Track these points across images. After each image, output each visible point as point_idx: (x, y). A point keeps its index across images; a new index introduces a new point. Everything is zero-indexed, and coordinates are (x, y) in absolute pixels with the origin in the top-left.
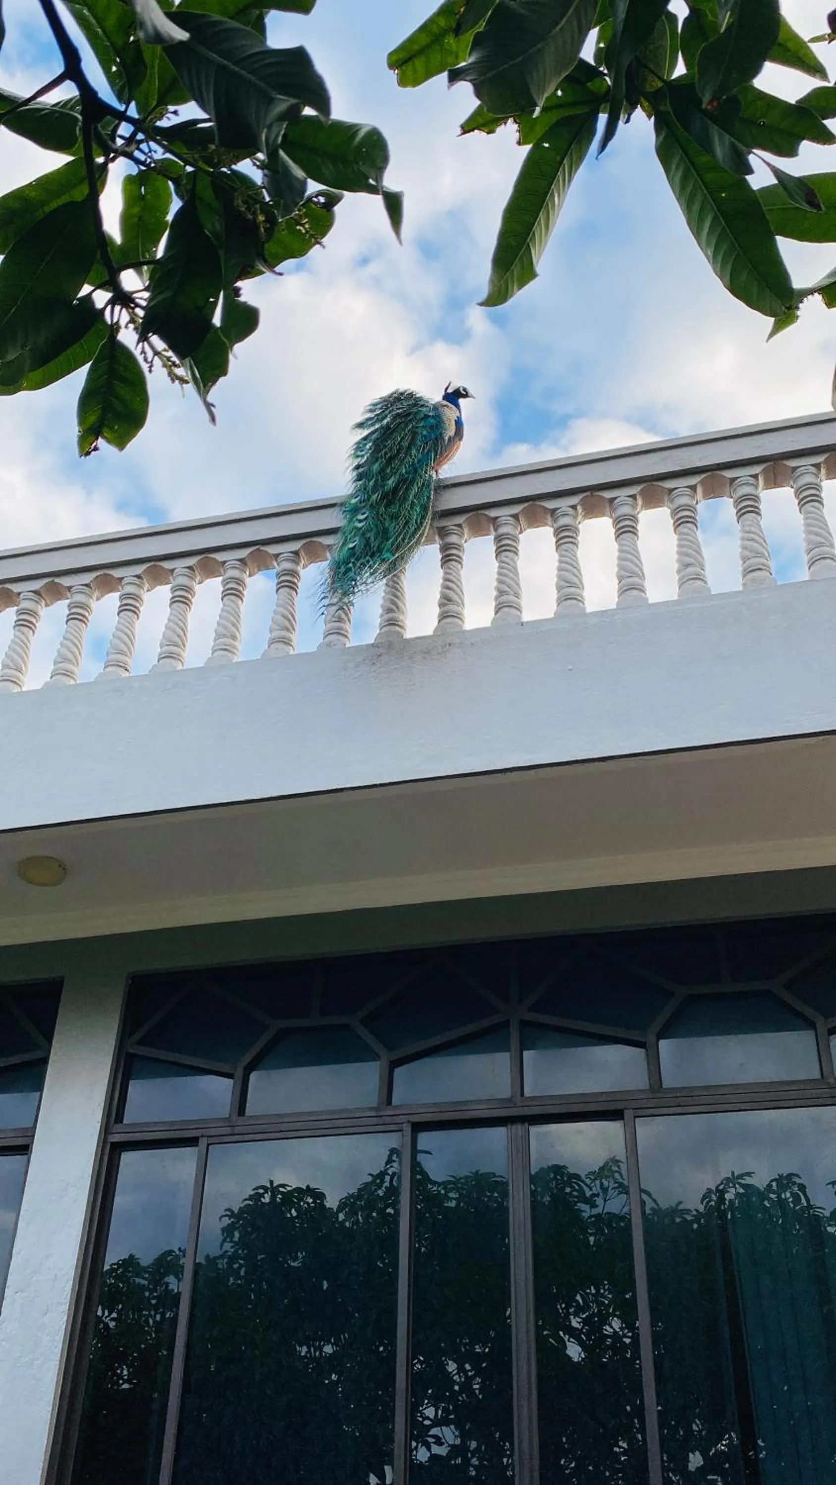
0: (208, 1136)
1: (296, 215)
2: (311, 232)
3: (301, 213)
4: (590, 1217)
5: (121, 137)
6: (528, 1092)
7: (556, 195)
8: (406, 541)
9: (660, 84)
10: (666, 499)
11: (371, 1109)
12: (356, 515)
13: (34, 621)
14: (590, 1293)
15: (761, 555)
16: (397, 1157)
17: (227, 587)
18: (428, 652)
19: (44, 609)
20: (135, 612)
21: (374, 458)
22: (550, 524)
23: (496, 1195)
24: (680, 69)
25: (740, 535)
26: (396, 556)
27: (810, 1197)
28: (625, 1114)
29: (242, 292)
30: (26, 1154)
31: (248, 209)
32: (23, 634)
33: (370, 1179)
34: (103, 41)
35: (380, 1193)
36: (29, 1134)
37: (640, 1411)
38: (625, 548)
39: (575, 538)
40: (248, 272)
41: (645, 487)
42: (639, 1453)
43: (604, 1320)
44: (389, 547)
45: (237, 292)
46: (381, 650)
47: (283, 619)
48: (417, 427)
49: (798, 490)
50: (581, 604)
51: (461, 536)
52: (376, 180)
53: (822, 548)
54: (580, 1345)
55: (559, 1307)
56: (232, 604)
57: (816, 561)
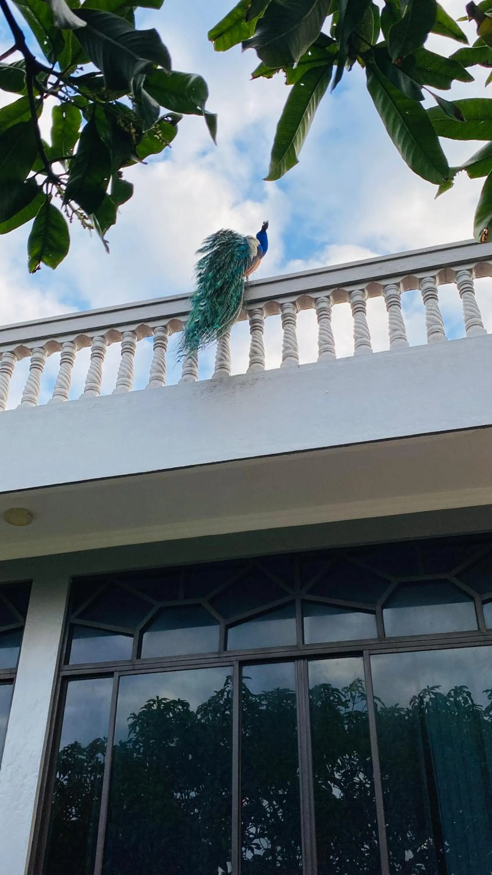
0: (120, 671)
1: (153, 128)
2: (163, 139)
3: (157, 127)
4: (346, 713)
5: (50, 83)
6: (306, 642)
7: (309, 114)
8: (228, 318)
9: (369, 48)
10: (382, 290)
11: (215, 653)
12: (199, 303)
13: (11, 369)
14: (346, 758)
15: (438, 323)
16: (231, 681)
17: (124, 348)
18: (243, 384)
19: (17, 362)
20: (70, 363)
21: (210, 269)
22: (314, 307)
23: (289, 702)
24: (381, 38)
25: (426, 311)
26: (222, 326)
27: (473, 699)
28: (364, 653)
29: (123, 174)
30: (13, 684)
31: (126, 125)
32: (4, 377)
33: (215, 694)
34: (38, 26)
35: (221, 702)
36: (14, 672)
37: (375, 827)
38: (358, 320)
39: (329, 315)
40: (127, 162)
41: (369, 284)
42: (375, 850)
43: (355, 773)
44: (218, 321)
45: (120, 174)
46: (216, 383)
47: (158, 366)
48: (234, 251)
49: (459, 284)
50: (333, 354)
51: (262, 315)
52: (201, 107)
53: (473, 319)
54: (341, 789)
55: (327, 766)
56: (127, 357)
57: (470, 326)
